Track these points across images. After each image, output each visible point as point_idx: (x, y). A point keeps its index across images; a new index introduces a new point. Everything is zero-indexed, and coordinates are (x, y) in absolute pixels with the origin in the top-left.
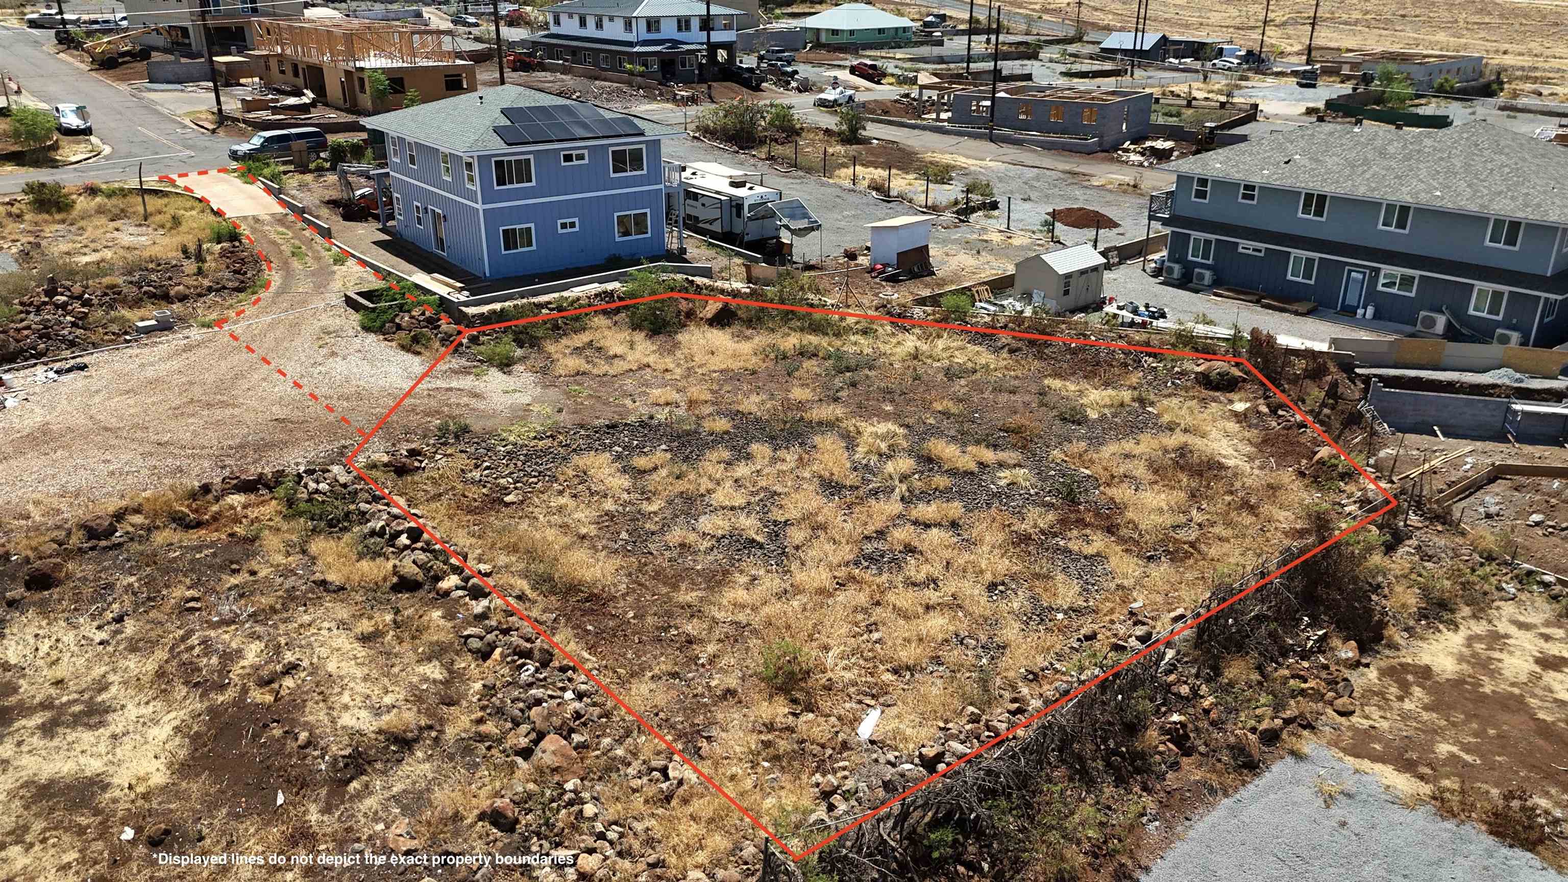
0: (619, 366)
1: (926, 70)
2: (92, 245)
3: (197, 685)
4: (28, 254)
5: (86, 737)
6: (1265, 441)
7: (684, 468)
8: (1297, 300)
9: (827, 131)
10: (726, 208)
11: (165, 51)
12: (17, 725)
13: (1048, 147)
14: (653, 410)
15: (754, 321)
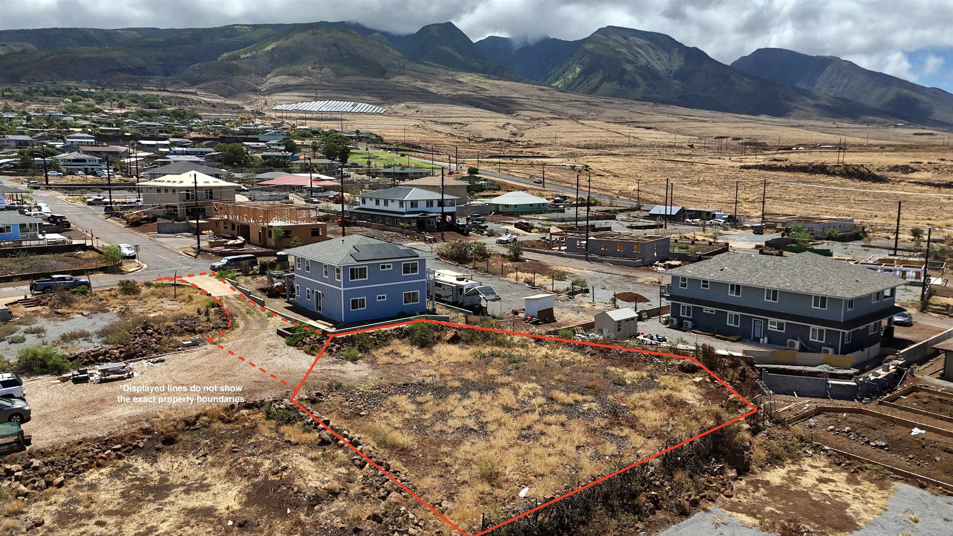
0: (407, 360)
1: (555, 225)
2: (153, 309)
3: (245, 476)
4: (123, 313)
5: (203, 495)
6: (707, 394)
7: (440, 401)
8: (733, 334)
9: (503, 256)
10: (455, 290)
11: (163, 217)
12: (173, 491)
13: (616, 263)
14: (424, 378)
15: (469, 342)
